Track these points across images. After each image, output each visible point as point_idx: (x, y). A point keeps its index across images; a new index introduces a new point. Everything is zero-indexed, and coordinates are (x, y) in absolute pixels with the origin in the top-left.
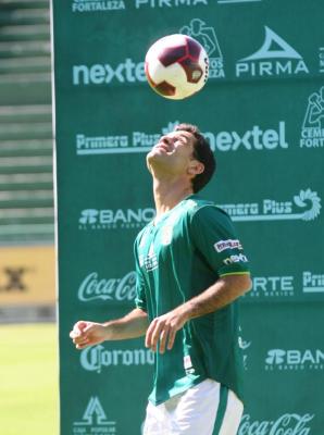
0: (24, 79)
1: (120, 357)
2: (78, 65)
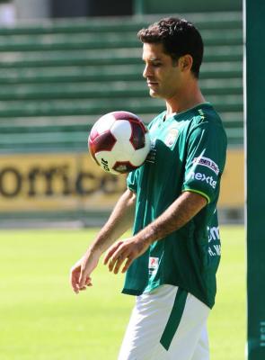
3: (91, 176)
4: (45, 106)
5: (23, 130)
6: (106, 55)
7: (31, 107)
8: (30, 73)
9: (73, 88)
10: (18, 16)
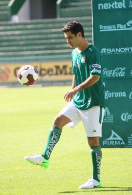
0: (83, 8)
1: (114, 95)
2: (100, 3)
3: (44, 70)
4: (29, 48)
5: (22, 56)
6: (48, 31)
7: (25, 48)
8: (24, 37)
9: (38, 42)
10: (20, 19)
